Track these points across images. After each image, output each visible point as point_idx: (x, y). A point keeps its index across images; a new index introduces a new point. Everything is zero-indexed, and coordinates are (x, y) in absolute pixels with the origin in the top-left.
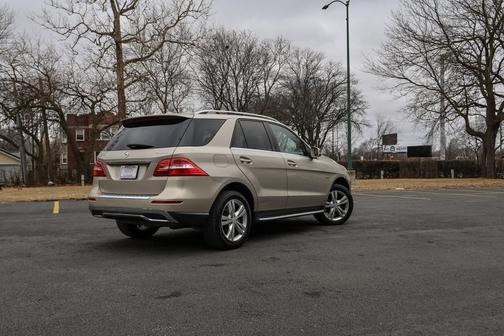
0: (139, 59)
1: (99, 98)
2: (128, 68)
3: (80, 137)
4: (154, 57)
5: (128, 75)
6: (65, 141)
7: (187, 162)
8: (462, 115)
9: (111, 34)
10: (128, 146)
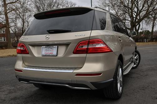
10: (47, 31)
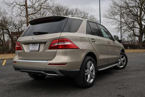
0: (33, 14)
1: (21, 26)
2: (30, 16)
3: (15, 39)
4: (38, 13)
5: (30, 18)
6: (10, 40)
7: (68, 41)
8: (132, 30)
9: (24, 5)
10: (33, 33)
